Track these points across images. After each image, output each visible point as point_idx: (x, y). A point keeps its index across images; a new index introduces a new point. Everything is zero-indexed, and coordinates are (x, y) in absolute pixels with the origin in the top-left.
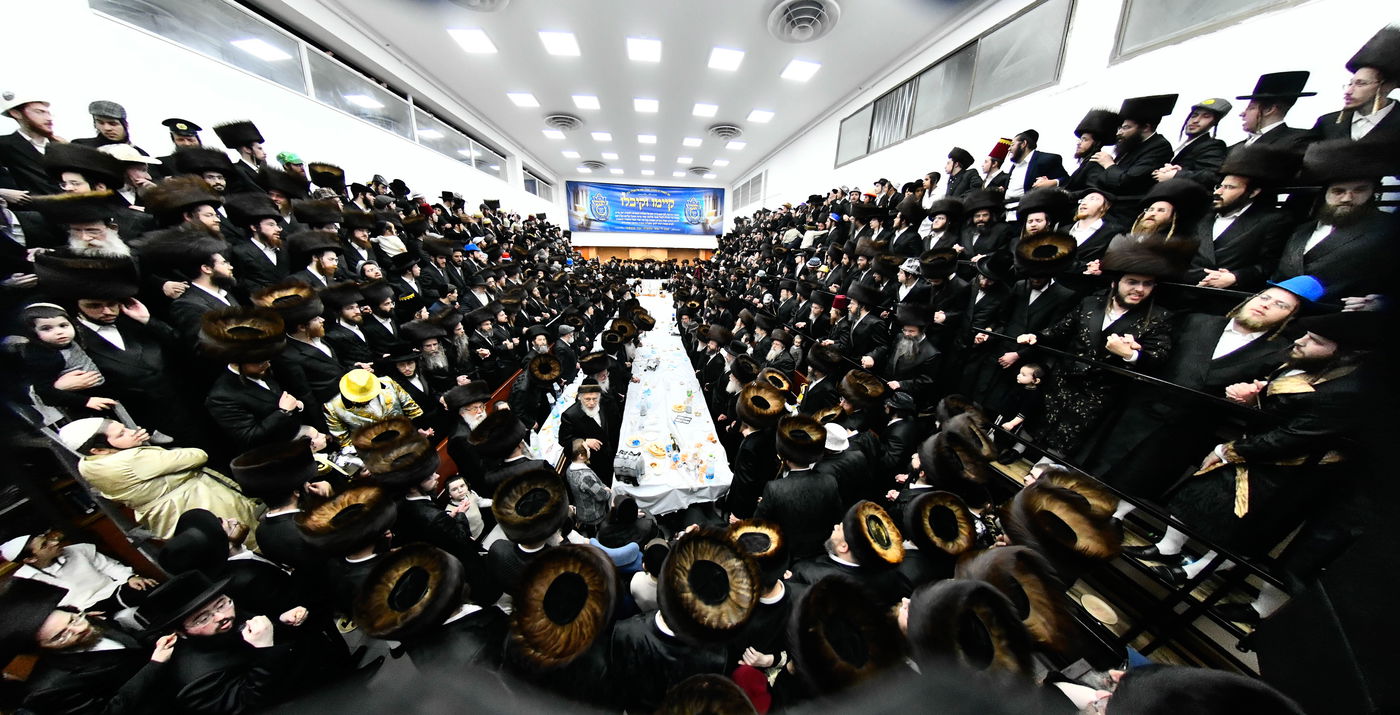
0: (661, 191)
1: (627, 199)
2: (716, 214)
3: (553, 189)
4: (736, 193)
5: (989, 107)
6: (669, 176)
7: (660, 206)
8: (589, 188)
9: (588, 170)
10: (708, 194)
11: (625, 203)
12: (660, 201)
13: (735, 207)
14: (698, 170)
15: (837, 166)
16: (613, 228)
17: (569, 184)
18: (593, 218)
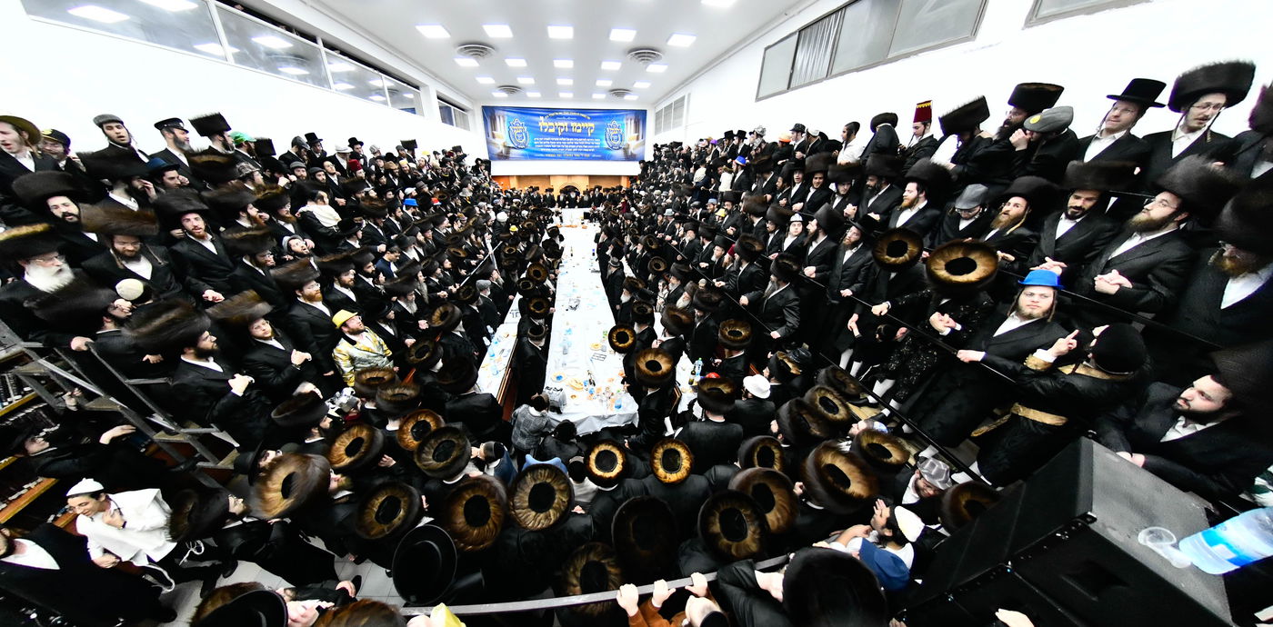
0: (581, 115)
1: (545, 124)
2: (638, 139)
3: (469, 115)
4: (658, 115)
5: (907, 56)
6: (588, 98)
7: (579, 131)
8: (506, 113)
9: (504, 95)
10: (629, 116)
11: (544, 128)
12: (579, 125)
13: (657, 130)
14: (618, 92)
15: (758, 99)
16: (533, 155)
17: (485, 109)
18: (512, 145)
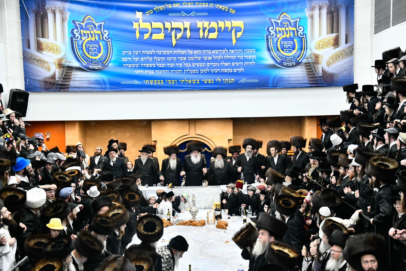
1: (147, 25)
2: (336, 43)
12: (214, 24)
18: (76, 64)
